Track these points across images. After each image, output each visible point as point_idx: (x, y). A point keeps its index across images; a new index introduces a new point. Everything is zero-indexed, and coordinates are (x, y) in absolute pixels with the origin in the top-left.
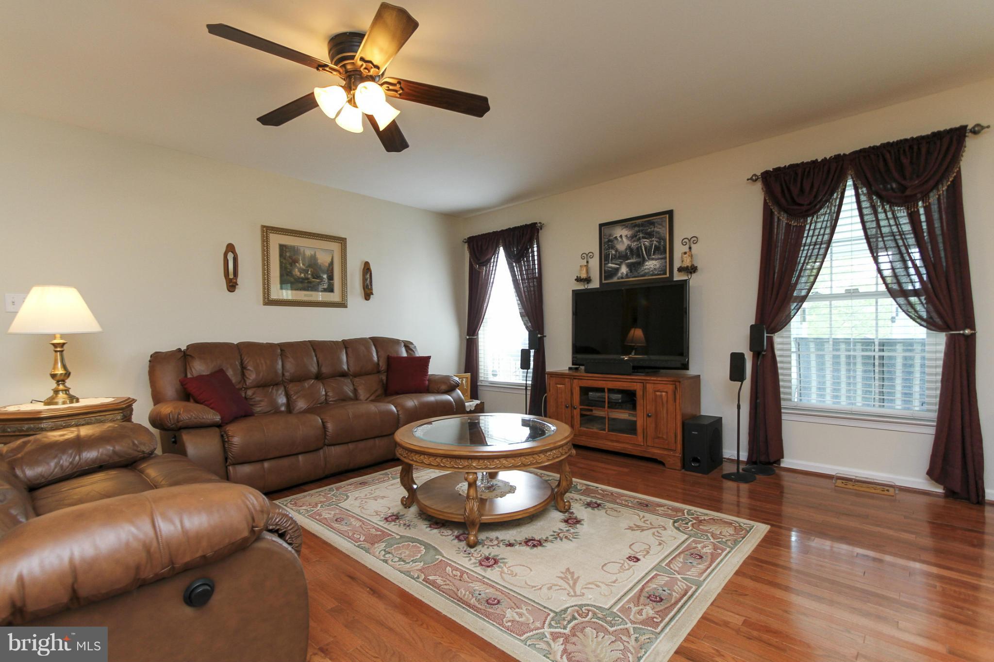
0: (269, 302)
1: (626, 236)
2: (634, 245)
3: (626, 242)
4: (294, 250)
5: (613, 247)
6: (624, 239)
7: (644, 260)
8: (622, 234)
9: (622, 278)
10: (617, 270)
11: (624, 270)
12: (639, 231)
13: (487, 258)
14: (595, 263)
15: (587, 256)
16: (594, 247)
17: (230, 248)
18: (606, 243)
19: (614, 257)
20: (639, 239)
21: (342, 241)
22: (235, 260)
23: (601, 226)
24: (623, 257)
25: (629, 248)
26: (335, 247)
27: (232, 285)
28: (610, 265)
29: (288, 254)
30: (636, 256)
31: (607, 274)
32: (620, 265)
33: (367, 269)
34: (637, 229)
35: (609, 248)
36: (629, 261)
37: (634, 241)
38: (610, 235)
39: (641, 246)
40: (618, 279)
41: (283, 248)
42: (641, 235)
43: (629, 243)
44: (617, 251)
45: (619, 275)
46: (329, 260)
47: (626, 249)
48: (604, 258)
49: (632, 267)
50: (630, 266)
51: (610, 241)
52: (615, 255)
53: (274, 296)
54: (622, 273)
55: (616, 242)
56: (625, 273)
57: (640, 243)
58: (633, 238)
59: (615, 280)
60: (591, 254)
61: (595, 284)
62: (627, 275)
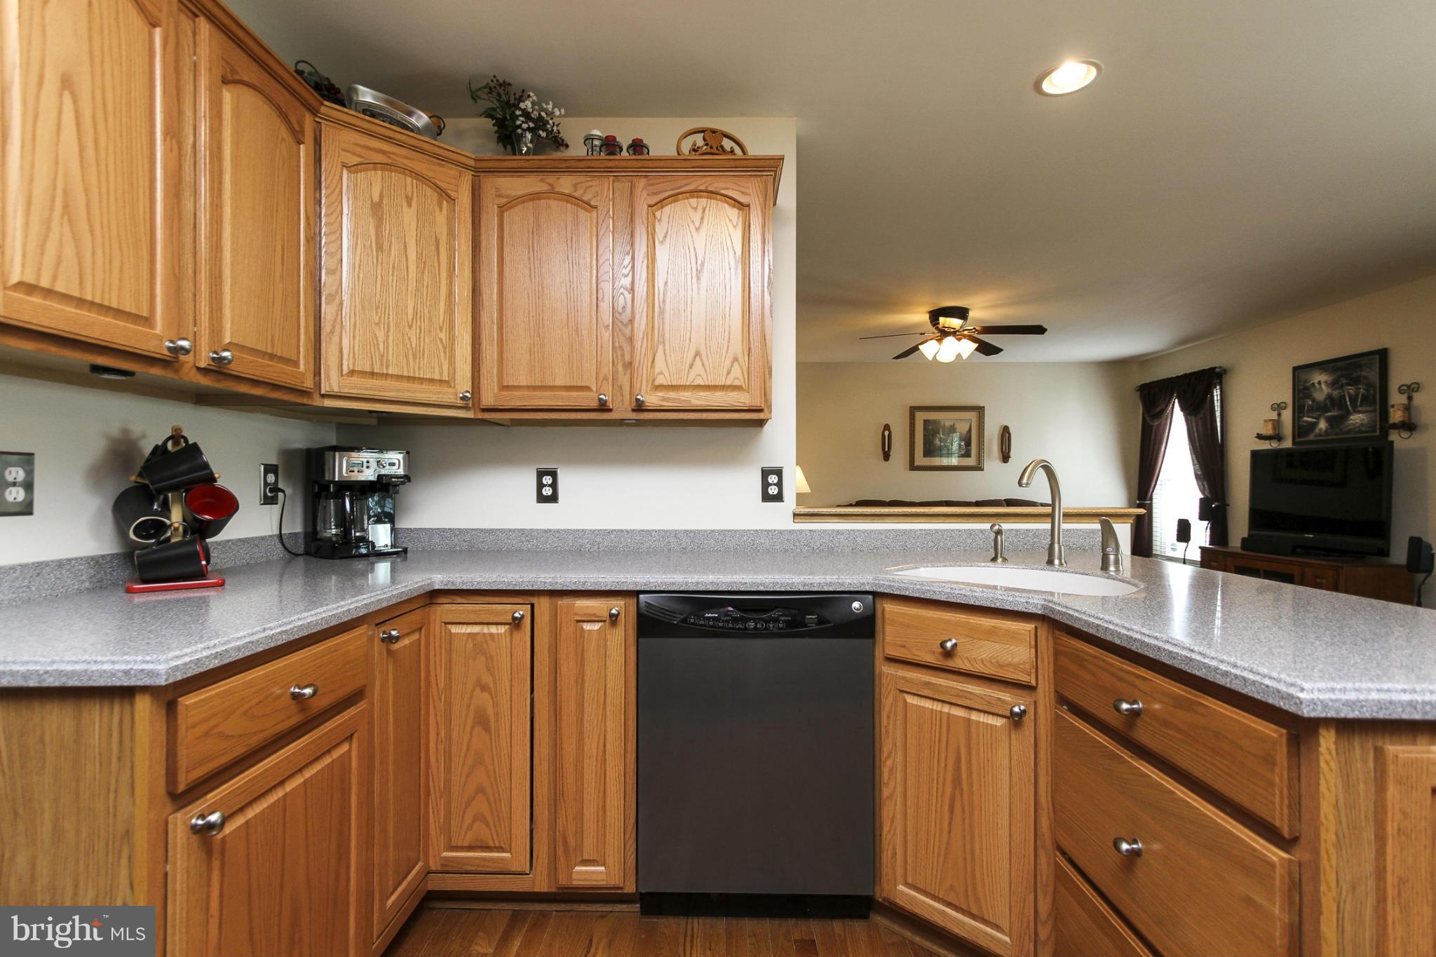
0: (913, 467)
1: (1326, 382)
2: (1336, 393)
3: (1326, 389)
4: (935, 422)
5: (1309, 396)
6: (1323, 386)
7: (1348, 414)
8: (1320, 379)
9: (1320, 435)
10: (1314, 425)
11: (1323, 425)
12: (1342, 376)
13: (1158, 409)
14: (1287, 415)
15: (1279, 408)
16: (1286, 396)
17: (887, 427)
18: (1301, 390)
19: (1311, 409)
20: (1341, 387)
21: (980, 410)
22: (890, 436)
23: (1295, 369)
24: (1320, 408)
25: (1329, 397)
26: (972, 416)
27: (886, 456)
28: (1306, 419)
29: (930, 427)
30: (1337, 407)
31: (1300, 430)
32: (1318, 418)
33: (1005, 432)
34: (1339, 373)
35: (1304, 398)
36: (1329, 414)
37: (1336, 389)
38: (1306, 381)
39: (1344, 395)
40: (1315, 436)
41: (926, 422)
42: (1345, 381)
43: (1330, 391)
44: (1314, 400)
45: (1317, 431)
46: (967, 429)
47: (1326, 399)
48: (1298, 410)
49: (1331, 421)
50: (1329, 420)
51: (1306, 388)
52: (1312, 406)
53: (917, 463)
54: (1321, 429)
55: (1312, 389)
56: (1324, 428)
57: (1343, 391)
58: (1334, 384)
59: (1311, 437)
60: (1284, 405)
61: (1288, 444)
62: (1326, 431)
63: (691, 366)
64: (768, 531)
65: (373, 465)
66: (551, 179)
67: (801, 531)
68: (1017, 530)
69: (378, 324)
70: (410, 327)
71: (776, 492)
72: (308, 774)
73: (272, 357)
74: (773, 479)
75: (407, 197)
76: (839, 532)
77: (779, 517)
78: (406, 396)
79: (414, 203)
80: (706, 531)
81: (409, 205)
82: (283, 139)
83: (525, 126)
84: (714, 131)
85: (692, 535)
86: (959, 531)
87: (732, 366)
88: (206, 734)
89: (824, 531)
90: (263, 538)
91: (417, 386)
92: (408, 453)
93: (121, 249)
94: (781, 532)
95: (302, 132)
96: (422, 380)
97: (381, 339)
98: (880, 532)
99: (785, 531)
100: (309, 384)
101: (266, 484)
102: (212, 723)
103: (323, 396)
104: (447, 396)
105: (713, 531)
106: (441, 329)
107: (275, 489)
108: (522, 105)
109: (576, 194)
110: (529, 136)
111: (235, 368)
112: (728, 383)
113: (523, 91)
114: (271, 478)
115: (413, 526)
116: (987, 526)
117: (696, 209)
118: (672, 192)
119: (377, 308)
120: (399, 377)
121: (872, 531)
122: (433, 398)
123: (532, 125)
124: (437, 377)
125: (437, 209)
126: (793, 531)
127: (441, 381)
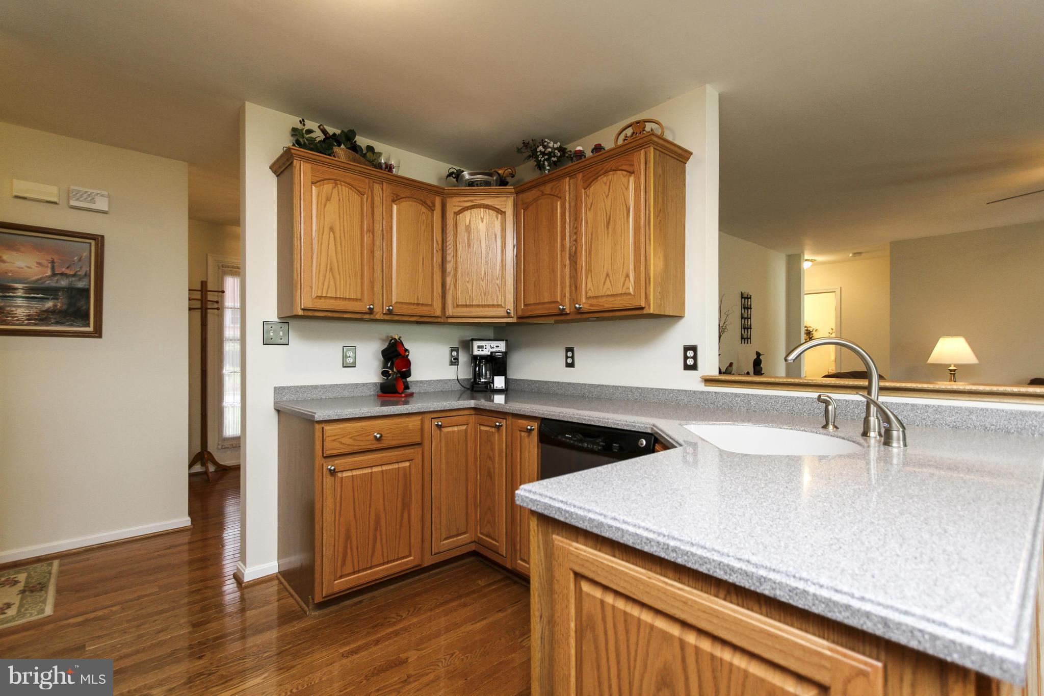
63: (604, 283)
64: (686, 391)
65: (488, 347)
66: (542, 188)
67: (709, 392)
68: (913, 405)
69: (468, 282)
70: (483, 281)
71: (692, 363)
72: (385, 468)
73: (418, 304)
74: (690, 353)
75: (481, 218)
76: (736, 395)
77: (692, 382)
78: (481, 314)
79: (485, 220)
80: (648, 388)
81: (482, 222)
82: (423, 213)
83: (542, 159)
84: (638, 122)
85: (640, 391)
86: (847, 401)
87: (625, 280)
88: (334, 440)
89: (726, 393)
90: (450, 380)
91: (486, 309)
92: (506, 341)
93: (350, 277)
94: (694, 392)
95: (434, 206)
96: (489, 306)
97: (469, 289)
98: (770, 397)
99: (697, 391)
100: (438, 312)
101: (452, 356)
102: (336, 437)
103: (447, 318)
104: (501, 312)
105: (652, 389)
106: (497, 279)
107: (457, 359)
108: (538, 150)
109: (552, 193)
110: (546, 163)
111: (396, 311)
112: (623, 292)
113: (542, 140)
114: (454, 353)
115: (515, 378)
116: (815, 395)
117: (605, 184)
118: (594, 177)
119: (468, 274)
120: (478, 306)
121: (763, 396)
122: (494, 314)
123: (546, 157)
124: (496, 303)
125: (496, 219)
126: (702, 393)
127: (498, 305)
